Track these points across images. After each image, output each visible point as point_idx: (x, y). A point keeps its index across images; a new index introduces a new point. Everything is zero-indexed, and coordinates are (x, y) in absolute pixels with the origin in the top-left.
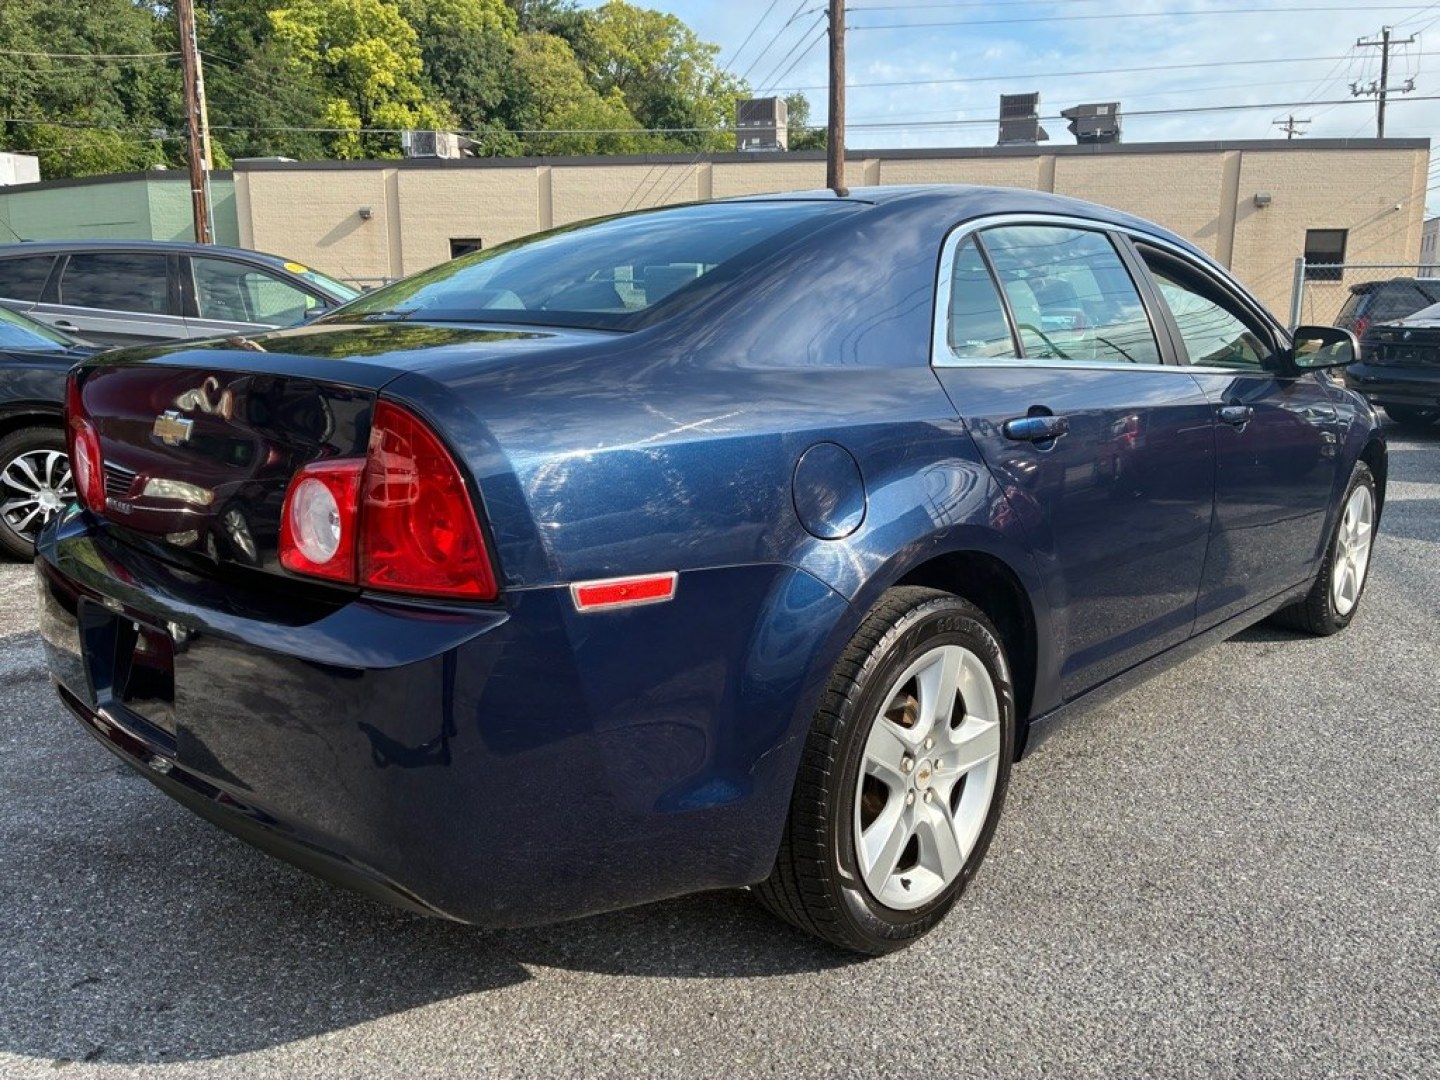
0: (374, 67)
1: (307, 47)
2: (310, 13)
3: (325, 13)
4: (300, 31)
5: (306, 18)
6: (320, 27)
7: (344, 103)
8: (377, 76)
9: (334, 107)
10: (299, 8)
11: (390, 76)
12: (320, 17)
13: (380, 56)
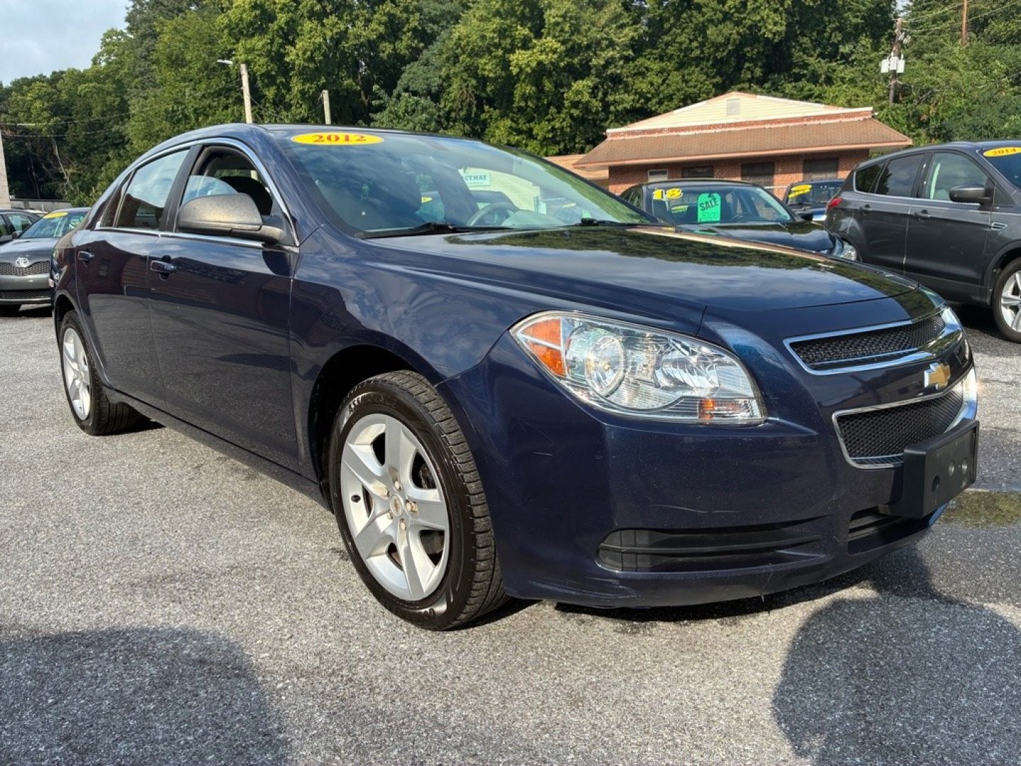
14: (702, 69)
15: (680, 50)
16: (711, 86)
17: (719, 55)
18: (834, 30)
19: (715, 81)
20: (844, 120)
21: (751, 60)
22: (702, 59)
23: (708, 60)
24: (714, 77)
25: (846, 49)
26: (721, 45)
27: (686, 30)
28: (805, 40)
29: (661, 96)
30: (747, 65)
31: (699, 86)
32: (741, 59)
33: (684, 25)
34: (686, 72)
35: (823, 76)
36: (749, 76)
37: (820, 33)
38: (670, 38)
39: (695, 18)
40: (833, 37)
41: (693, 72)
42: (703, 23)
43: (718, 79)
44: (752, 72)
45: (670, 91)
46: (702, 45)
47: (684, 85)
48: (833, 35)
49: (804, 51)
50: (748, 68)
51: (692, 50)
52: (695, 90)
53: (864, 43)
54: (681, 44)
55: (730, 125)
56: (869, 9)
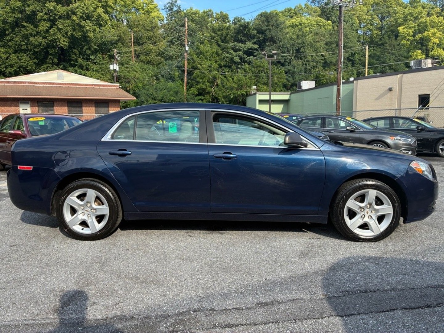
0: (432, 38)
1: (409, 36)
2: (411, 25)
3: (417, 24)
4: (407, 31)
5: (410, 27)
6: (414, 29)
7: (420, 51)
8: (432, 41)
9: (415, 53)
10: (408, 25)
11: (437, 40)
12: (415, 26)
13: (434, 34)
14: (27, 55)
15: (16, 45)
16: (33, 63)
17: (36, 50)
18: (87, 49)
19: (34, 61)
20: (109, 88)
21: (51, 55)
22: (28, 50)
23: (30, 51)
24: (34, 59)
25: (92, 57)
26: (37, 46)
27: (18, 36)
28: (76, 51)
29: (7, 64)
30: (50, 57)
31: (27, 62)
32: (47, 53)
33: (17, 34)
34: (19, 55)
35: (85, 67)
36: (51, 62)
37: (82, 48)
38: (10, 38)
39: (23, 31)
40: (87, 52)
41: (23, 55)
42: (27, 34)
43: (36, 61)
44: (53, 61)
45: (11, 62)
46: (26, 44)
47: (19, 61)
48: (87, 51)
49: (76, 55)
50: (51, 58)
51: (22, 46)
52: (25, 64)
53: (99, 56)
54: (17, 41)
55: (60, 84)
56: (100, 43)
